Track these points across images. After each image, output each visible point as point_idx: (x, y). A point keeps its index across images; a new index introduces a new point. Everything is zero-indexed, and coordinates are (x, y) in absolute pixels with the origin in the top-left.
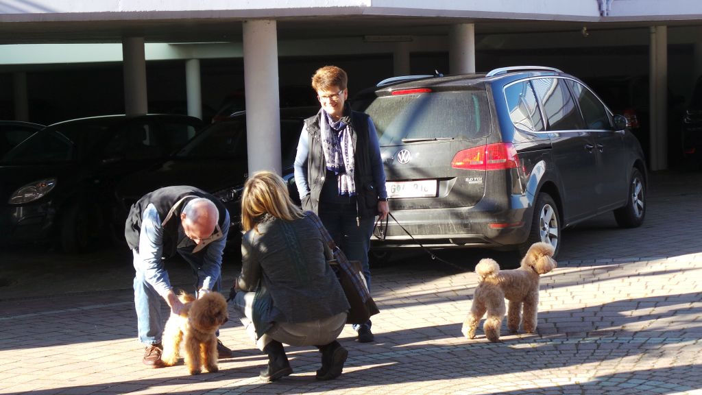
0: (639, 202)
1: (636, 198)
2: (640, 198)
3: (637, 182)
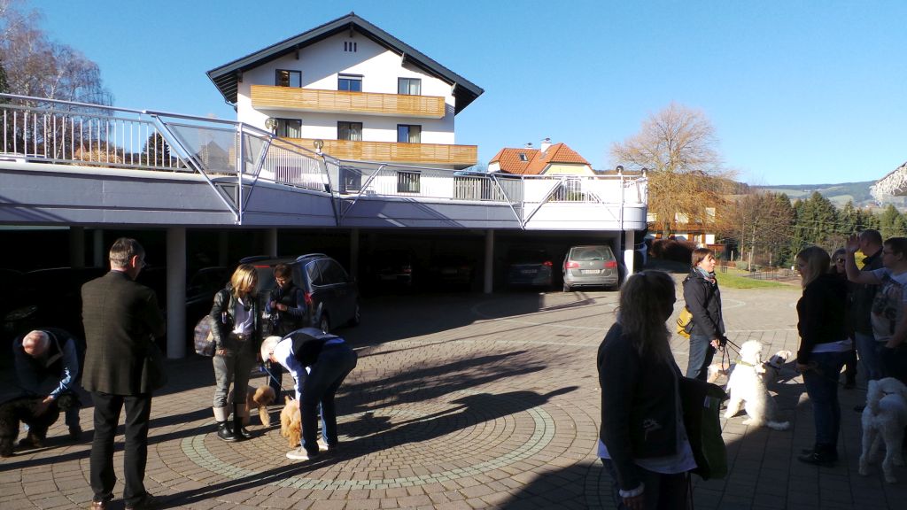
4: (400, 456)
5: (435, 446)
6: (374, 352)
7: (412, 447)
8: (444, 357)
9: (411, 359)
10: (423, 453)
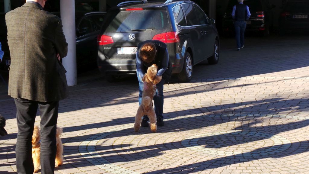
0: (217, 53)
1: (216, 52)
2: (217, 52)
3: (216, 45)
4: (258, 168)
5: (289, 162)
6: (232, 85)
7: (269, 162)
8: (295, 91)
9: (266, 91)
10: (278, 167)
